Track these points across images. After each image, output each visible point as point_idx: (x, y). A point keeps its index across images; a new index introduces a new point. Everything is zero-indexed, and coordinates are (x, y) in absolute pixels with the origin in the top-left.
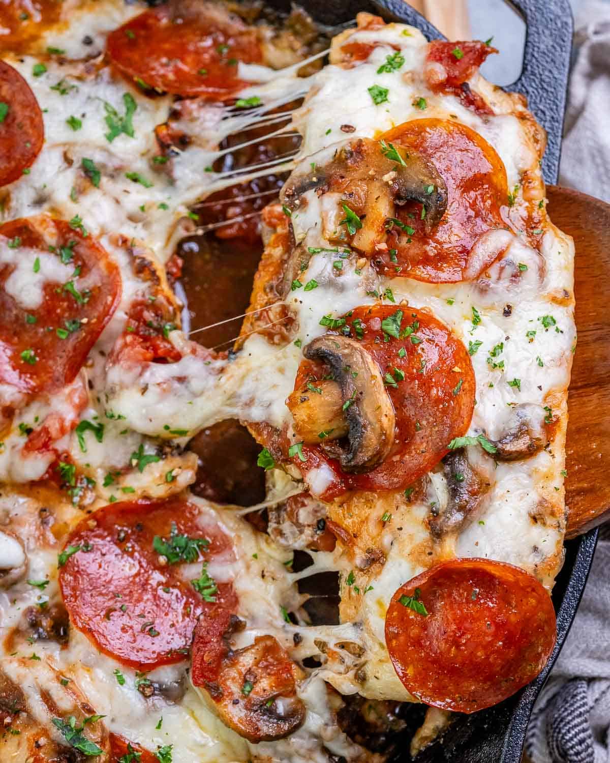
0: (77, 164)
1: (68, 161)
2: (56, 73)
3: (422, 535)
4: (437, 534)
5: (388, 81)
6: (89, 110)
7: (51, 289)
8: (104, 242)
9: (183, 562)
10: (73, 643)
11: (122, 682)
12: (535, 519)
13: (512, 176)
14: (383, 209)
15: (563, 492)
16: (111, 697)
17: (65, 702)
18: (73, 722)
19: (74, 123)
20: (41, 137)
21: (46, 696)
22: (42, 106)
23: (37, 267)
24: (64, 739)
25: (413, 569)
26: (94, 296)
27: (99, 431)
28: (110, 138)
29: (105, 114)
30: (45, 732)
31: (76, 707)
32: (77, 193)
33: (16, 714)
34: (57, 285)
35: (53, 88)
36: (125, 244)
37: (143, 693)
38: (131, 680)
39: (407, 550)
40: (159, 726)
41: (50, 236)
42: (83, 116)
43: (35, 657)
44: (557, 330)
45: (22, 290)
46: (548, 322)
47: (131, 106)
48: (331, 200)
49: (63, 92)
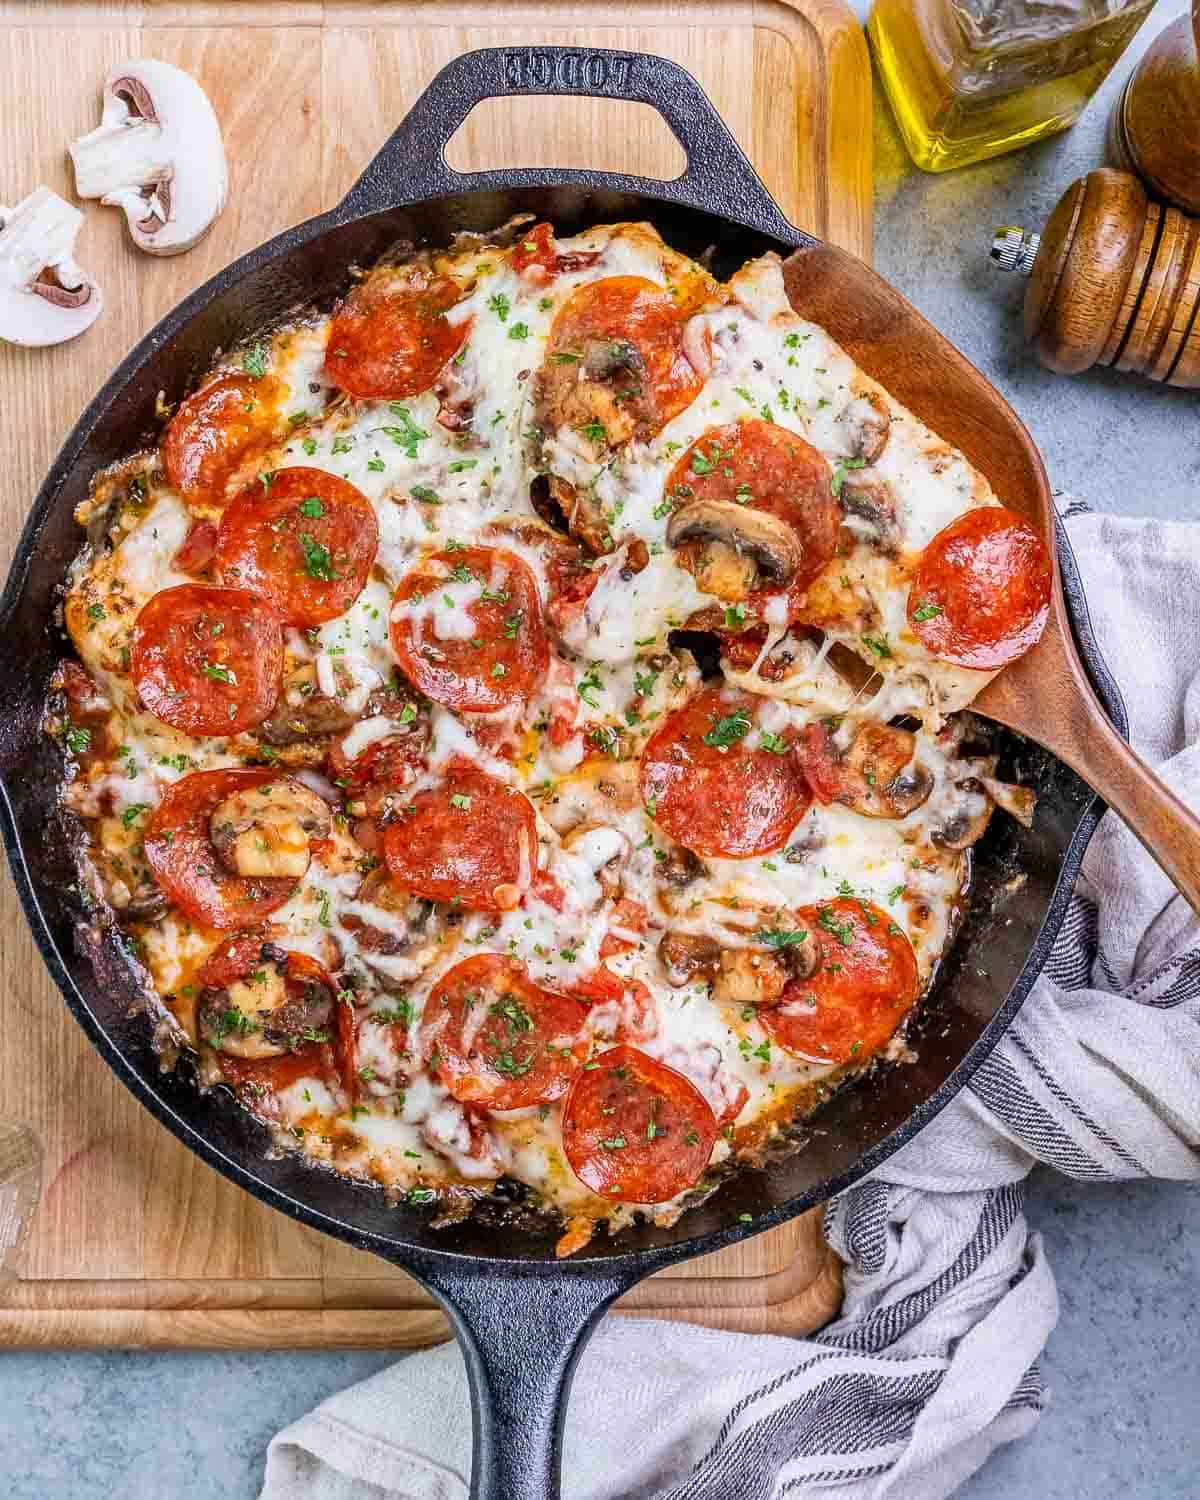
0: (410, 498)
1: (402, 503)
2: (323, 437)
3: (882, 565)
4: (892, 554)
6: (376, 445)
7: (475, 609)
8: (484, 542)
9: (740, 739)
10: (712, 869)
11: (773, 868)
12: (938, 472)
15: (934, 434)
16: (776, 884)
17: (749, 919)
18: (767, 928)
19: (376, 467)
20: (364, 501)
21: (731, 926)
22: (340, 475)
23: (449, 602)
24: (770, 945)
25: (901, 590)
26: (511, 587)
27: (596, 682)
28: (412, 454)
29: (389, 438)
30: (751, 953)
31: (759, 916)
32: (430, 521)
33: (719, 956)
34: (476, 603)
35: (333, 453)
36: (499, 528)
37: (795, 861)
38: (777, 859)
39: (882, 583)
40: (825, 874)
41: (440, 570)
42: (377, 454)
43: (695, 904)
44: (806, 338)
45: (453, 629)
46: (793, 341)
47: (403, 415)
49: (345, 450)
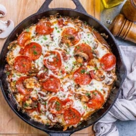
0: (46, 46)
2: (36, 39)
5: (58, 30)
9: (84, 72)
13: (74, 28)
14: (69, 41)
19: (42, 42)
21: (83, 93)
23: (50, 57)
29: (43, 39)
30: (85, 96)
31: (86, 92)
32: (48, 48)
33: (81, 96)
34: (53, 57)
36: (56, 49)
41: (49, 54)
43: (79, 90)
45: (51, 60)
48: (64, 44)
49: (38, 40)
